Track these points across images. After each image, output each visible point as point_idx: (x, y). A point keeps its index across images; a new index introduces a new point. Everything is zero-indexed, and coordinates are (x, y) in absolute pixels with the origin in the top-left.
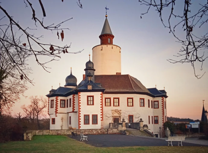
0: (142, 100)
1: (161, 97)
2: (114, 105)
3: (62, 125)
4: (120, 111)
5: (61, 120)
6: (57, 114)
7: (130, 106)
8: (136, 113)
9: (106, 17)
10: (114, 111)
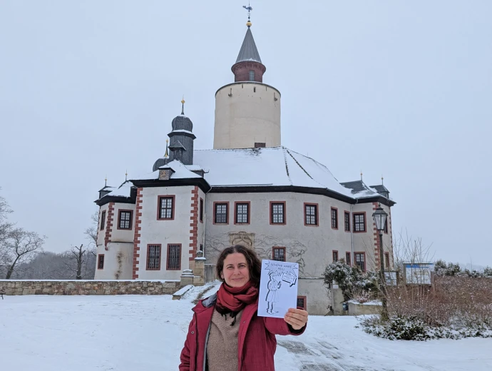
0: (313, 208)
1: (372, 203)
2: (236, 222)
3: (119, 272)
4: (250, 237)
5: (117, 260)
6: (108, 244)
7: (278, 223)
8: (293, 242)
9: (249, 26)
10: (236, 236)
